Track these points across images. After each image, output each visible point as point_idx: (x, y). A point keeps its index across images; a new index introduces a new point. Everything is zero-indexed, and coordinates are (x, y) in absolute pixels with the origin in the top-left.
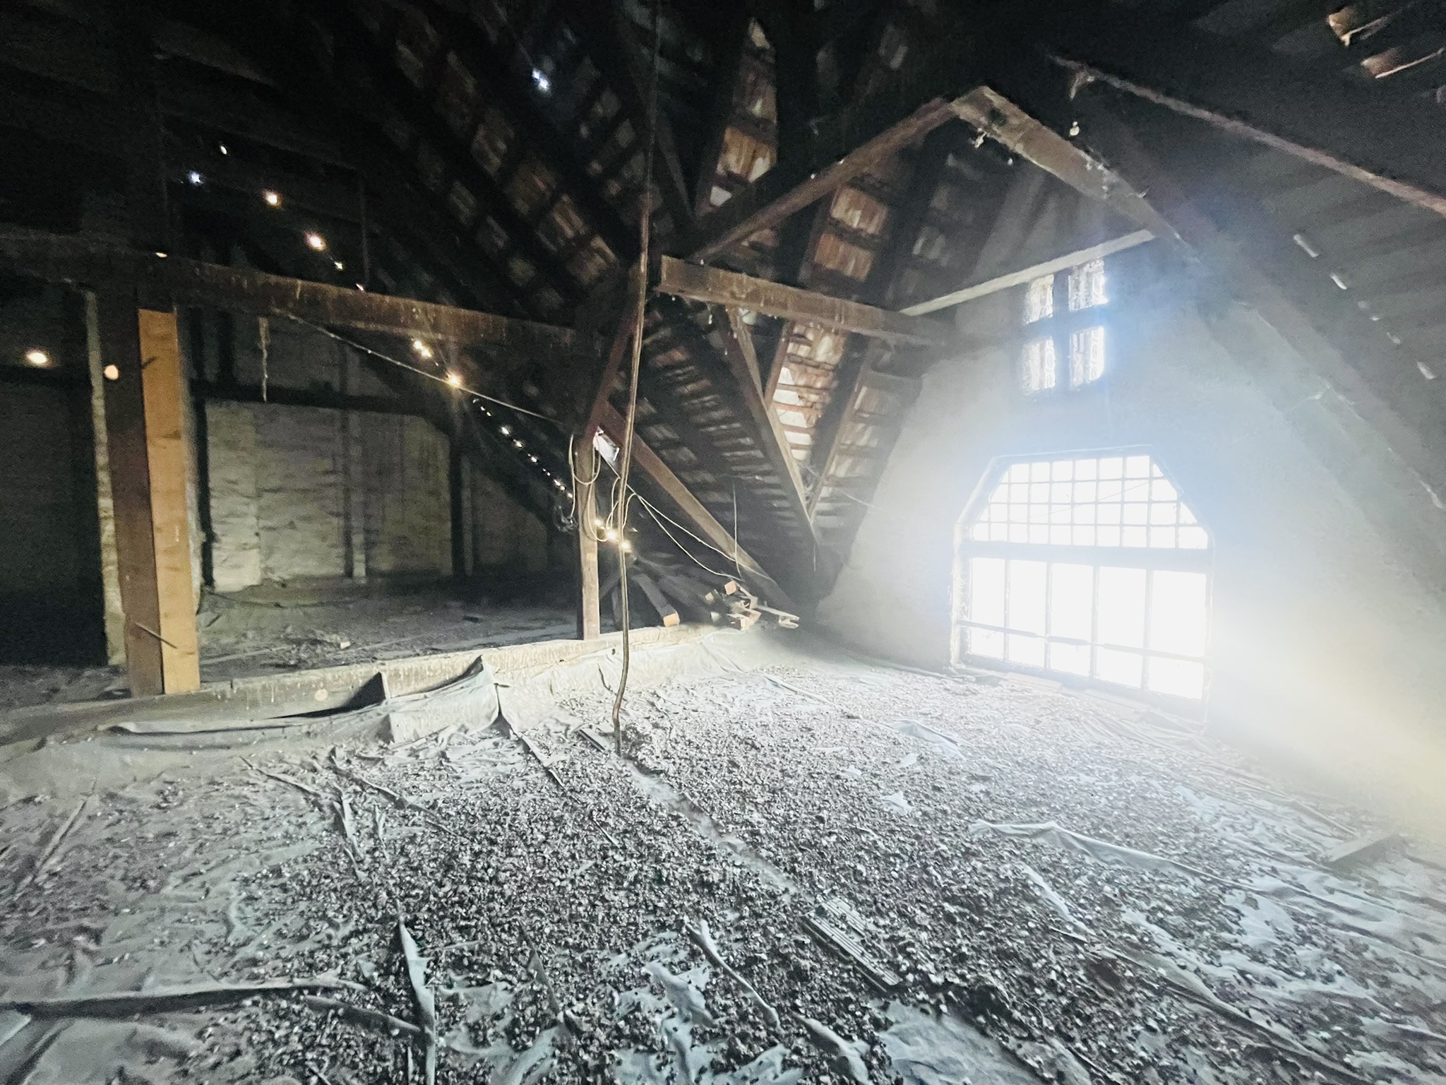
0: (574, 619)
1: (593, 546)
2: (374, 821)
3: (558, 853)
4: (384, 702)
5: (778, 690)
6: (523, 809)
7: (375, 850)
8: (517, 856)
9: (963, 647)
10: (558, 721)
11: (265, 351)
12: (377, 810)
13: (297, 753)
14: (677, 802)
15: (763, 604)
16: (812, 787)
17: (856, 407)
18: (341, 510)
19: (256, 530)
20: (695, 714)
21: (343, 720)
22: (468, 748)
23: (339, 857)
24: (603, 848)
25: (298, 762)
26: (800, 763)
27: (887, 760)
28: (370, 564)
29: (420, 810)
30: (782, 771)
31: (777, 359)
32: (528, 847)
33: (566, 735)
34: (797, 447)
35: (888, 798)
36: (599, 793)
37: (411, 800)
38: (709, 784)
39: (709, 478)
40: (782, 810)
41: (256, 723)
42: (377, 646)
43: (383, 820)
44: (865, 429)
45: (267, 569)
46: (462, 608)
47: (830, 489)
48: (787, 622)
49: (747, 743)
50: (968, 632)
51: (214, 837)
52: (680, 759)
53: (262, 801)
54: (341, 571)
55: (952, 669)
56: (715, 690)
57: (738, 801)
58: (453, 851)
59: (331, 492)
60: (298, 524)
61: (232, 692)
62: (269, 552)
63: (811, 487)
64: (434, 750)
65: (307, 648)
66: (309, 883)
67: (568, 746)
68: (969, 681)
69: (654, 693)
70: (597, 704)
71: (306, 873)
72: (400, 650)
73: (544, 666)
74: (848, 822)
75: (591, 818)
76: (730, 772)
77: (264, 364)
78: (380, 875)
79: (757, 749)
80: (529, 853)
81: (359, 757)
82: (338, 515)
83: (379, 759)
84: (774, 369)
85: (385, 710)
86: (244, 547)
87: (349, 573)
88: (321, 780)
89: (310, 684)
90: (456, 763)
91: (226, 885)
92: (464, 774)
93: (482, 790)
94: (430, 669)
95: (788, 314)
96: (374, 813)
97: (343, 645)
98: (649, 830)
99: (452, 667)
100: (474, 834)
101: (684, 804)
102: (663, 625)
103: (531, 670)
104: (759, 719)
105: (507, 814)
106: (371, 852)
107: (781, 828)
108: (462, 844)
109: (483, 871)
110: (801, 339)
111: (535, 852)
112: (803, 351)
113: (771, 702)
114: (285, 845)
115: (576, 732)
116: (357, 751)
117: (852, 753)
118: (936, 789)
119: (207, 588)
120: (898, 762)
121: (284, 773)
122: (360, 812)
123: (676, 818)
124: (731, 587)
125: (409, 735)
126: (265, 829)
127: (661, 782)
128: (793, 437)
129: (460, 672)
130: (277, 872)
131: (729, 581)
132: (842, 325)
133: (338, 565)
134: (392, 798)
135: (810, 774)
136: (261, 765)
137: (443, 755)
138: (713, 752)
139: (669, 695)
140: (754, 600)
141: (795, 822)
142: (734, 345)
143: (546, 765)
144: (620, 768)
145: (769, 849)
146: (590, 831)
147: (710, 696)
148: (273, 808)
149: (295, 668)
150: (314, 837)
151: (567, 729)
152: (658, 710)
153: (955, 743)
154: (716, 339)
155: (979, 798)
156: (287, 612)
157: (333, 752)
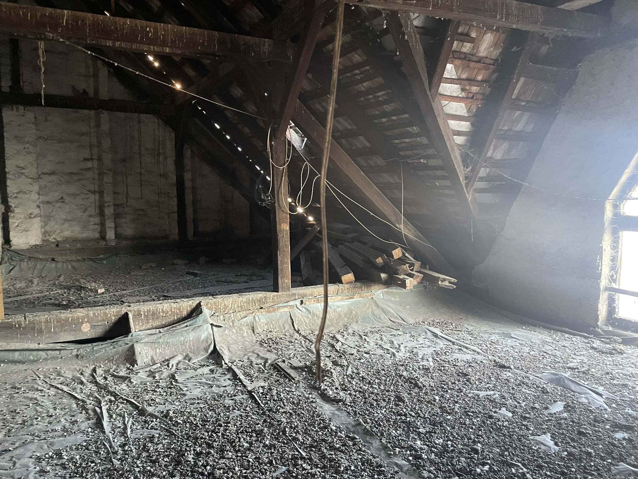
0: (271, 276)
1: (286, 218)
2: (124, 423)
3: (259, 458)
4: (131, 334)
5: (438, 341)
6: (232, 422)
7: (125, 445)
8: (228, 458)
9: (611, 310)
10: (258, 355)
11: (42, 67)
12: (126, 415)
13: (69, 369)
14: (353, 426)
15: (426, 268)
16: (467, 423)
17: (514, 97)
18: (97, 189)
19: (38, 203)
20: (367, 356)
21: (101, 347)
22: (191, 373)
23: (101, 448)
24: (294, 458)
25: (70, 377)
26: (457, 402)
27: (536, 405)
28: (118, 229)
29: (156, 417)
30: (441, 408)
31: (442, 57)
32: (237, 452)
33: (264, 366)
34: (459, 133)
35: (537, 438)
36: (291, 414)
37: (150, 409)
38: (379, 414)
39: (380, 161)
40: (441, 441)
41: (42, 346)
42: (124, 292)
43: (130, 423)
44: (521, 116)
45: (45, 233)
46: (186, 264)
47: (488, 170)
48: (447, 283)
49: (411, 383)
50: (616, 297)
51: (17, 426)
52: (355, 392)
53: (47, 403)
54: (97, 235)
55: (599, 330)
56: (383, 337)
57: (404, 430)
58: (181, 450)
59: (90, 174)
60: (67, 199)
61: (25, 323)
62: (47, 219)
63: (470, 168)
64: (166, 373)
65: (75, 292)
66: (81, 464)
67: (267, 375)
68: (615, 341)
69: (334, 337)
70: (288, 343)
71: (78, 457)
72: (141, 296)
73: (248, 312)
74: (500, 455)
75: (284, 432)
76: (397, 405)
77: (42, 77)
78: (129, 464)
79: (419, 388)
80: (237, 456)
81: (113, 375)
82: (94, 192)
83: (127, 377)
84: (440, 64)
85: (131, 340)
86: (30, 216)
87: (103, 237)
88: (87, 391)
89: (78, 318)
90: (182, 383)
91: (26, 460)
92: (188, 393)
93: (202, 406)
94: (163, 312)
95: (453, 16)
96: (124, 417)
97: (100, 291)
98: (330, 447)
99: (179, 309)
100: (196, 438)
101: (359, 429)
102: (341, 282)
103: (238, 314)
104: (422, 363)
105: (221, 426)
106: (123, 446)
107: (440, 455)
108: (187, 445)
109: (203, 468)
110: (465, 38)
111: (241, 456)
112: (467, 47)
113: (431, 350)
114: (63, 436)
115: (272, 365)
116: (111, 370)
117: (503, 397)
118: (580, 433)
119: (7, 246)
120: (547, 408)
121: (61, 383)
122: (114, 416)
123: (353, 439)
124: (397, 253)
125: (147, 360)
126: (50, 423)
127: (339, 409)
128: (454, 124)
129: (185, 313)
130: (59, 455)
131: (397, 248)
132: (503, 23)
133: (94, 230)
134: (136, 407)
135: (466, 412)
136: (45, 377)
137: (173, 377)
138: (382, 387)
139: (346, 339)
140: (417, 264)
141: (453, 451)
142: (405, 46)
143: (249, 389)
144: (307, 396)
145: (430, 472)
146: (284, 443)
147: (380, 342)
148: (55, 409)
149: (66, 307)
150: (83, 432)
151: (265, 363)
152: (337, 351)
153: (601, 395)
154: (389, 41)
155: (622, 444)
156: (59, 265)
157: (94, 370)
